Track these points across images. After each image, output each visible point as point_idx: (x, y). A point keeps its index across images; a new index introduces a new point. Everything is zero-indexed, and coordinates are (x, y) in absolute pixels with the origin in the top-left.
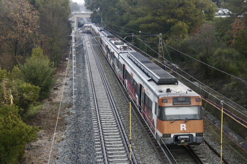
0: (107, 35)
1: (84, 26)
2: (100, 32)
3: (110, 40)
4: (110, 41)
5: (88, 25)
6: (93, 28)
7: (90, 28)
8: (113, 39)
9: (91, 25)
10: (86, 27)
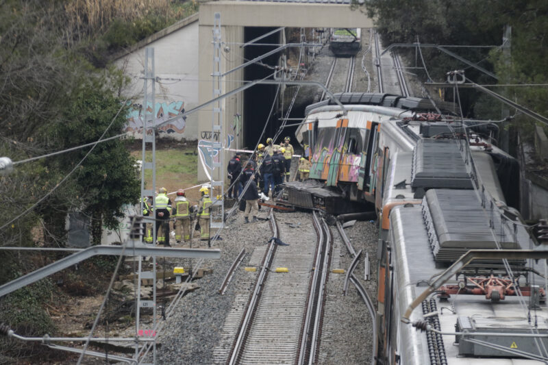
0: (441, 236)
1: (307, 124)
2: (411, 197)
3: (443, 296)
5: (351, 125)
6: (388, 150)
7: (365, 150)
8: (473, 290)
9: (379, 122)
10: (326, 144)
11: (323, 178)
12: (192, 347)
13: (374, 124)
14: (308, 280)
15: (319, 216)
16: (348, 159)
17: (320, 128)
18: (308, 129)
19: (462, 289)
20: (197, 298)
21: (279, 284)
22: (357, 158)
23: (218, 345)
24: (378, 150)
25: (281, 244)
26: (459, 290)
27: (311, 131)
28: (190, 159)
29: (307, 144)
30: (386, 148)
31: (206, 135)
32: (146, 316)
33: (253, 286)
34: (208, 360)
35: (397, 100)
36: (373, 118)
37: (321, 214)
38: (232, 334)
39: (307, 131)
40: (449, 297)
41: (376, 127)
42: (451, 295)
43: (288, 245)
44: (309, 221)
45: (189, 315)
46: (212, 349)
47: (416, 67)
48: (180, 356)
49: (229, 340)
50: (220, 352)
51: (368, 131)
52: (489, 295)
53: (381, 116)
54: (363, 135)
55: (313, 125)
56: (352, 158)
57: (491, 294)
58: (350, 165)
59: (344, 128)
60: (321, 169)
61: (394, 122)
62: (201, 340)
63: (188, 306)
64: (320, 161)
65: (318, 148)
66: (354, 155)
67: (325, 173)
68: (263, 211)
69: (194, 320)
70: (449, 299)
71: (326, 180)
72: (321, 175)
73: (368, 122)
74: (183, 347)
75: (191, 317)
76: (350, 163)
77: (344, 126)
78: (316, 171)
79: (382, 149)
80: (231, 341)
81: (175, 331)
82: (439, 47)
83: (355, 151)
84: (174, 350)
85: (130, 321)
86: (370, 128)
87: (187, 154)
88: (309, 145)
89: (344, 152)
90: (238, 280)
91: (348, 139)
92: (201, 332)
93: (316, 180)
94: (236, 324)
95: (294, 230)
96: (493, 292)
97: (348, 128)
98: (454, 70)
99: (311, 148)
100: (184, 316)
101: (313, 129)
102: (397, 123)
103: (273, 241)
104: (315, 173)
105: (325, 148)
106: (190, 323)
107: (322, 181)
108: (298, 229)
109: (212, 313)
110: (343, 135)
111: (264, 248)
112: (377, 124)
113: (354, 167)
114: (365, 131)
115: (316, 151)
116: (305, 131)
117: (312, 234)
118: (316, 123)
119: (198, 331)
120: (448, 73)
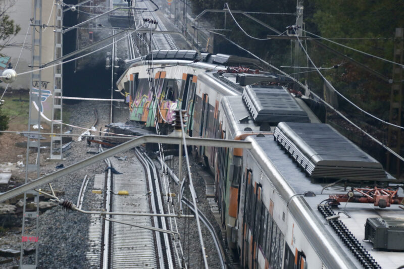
0: (313, 157)
1: (128, 75)
2: (256, 130)
3: (334, 204)
4: (328, 210)
5: (168, 77)
6: (207, 97)
7: (181, 97)
8: (360, 199)
9: (193, 74)
10: (145, 92)
11: (143, 120)
12: (66, 252)
13: (189, 76)
14: (147, 201)
15: (141, 152)
16: (166, 104)
17: (139, 79)
18: (129, 80)
19: (351, 198)
20: (57, 214)
21: (124, 204)
22: (173, 104)
23: (89, 251)
24: (195, 97)
25: (116, 173)
26: (349, 199)
27: (132, 82)
28: (18, 105)
29: (128, 92)
30: (205, 95)
31: (36, 84)
32: (16, 228)
33: (103, 205)
34: (84, 262)
35: (209, 56)
36: (188, 70)
37: (142, 150)
38: (98, 242)
39: (128, 82)
40: (339, 204)
41: (191, 78)
42: (341, 203)
43: (122, 174)
44: (133, 155)
45: (54, 227)
46: (85, 254)
47: (225, 30)
48: (57, 259)
49: (96, 247)
50: (92, 256)
51: (183, 82)
52: (377, 203)
53: (195, 69)
54: (179, 85)
55: (134, 76)
56: (169, 104)
57: (379, 202)
58: (167, 110)
59: (162, 79)
60: (141, 113)
61: (211, 74)
62: (72, 246)
63: (50, 220)
64: (140, 106)
65: (138, 95)
66: (170, 102)
67: (144, 116)
68: (92, 147)
69: (61, 231)
70: (339, 206)
71: (146, 122)
72: (141, 118)
73: (184, 74)
74: (58, 252)
75: (56, 229)
76: (168, 108)
77: (161, 77)
78: (136, 114)
79: (201, 96)
80: (98, 247)
81: (45, 240)
82: (244, 13)
83: (172, 98)
84: (50, 254)
85: (3, 232)
86: (185, 79)
87: (14, 100)
88: (130, 93)
89: (162, 99)
90: (89, 200)
91: (165, 88)
92: (70, 240)
93: (137, 122)
94: (99, 235)
95: (122, 162)
96: (380, 200)
97: (165, 79)
98: (292, 25)
99: (132, 95)
100: (49, 228)
101: (133, 80)
102: (213, 74)
103: (109, 170)
104: (136, 116)
105: (145, 95)
106: (58, 233)
107: (142, 123)
108: (126, 161)
109: (75, 225)
110: (161, 85)
111: (103, 176)
112: (192, 76)
113: (171, 112)
114: (181, 82)
115: (137, 97)
116: (126, 81)
117: (139, 165)
118: (137, 75)
119: (66, 239)
120: (287, 27)
